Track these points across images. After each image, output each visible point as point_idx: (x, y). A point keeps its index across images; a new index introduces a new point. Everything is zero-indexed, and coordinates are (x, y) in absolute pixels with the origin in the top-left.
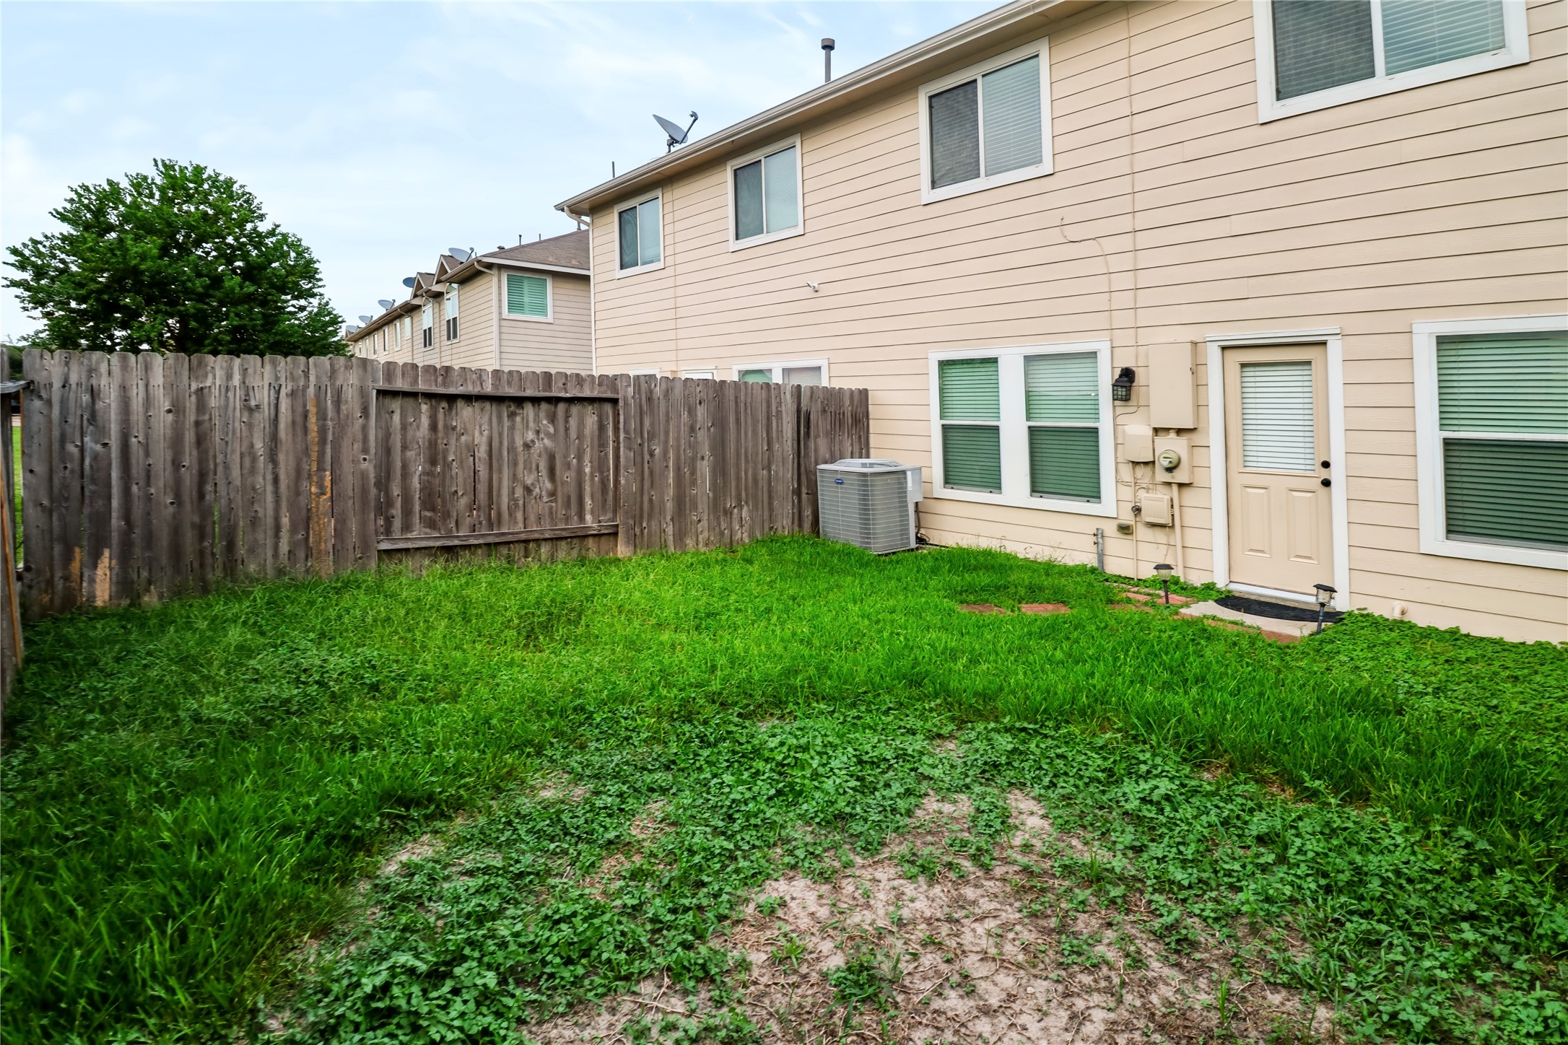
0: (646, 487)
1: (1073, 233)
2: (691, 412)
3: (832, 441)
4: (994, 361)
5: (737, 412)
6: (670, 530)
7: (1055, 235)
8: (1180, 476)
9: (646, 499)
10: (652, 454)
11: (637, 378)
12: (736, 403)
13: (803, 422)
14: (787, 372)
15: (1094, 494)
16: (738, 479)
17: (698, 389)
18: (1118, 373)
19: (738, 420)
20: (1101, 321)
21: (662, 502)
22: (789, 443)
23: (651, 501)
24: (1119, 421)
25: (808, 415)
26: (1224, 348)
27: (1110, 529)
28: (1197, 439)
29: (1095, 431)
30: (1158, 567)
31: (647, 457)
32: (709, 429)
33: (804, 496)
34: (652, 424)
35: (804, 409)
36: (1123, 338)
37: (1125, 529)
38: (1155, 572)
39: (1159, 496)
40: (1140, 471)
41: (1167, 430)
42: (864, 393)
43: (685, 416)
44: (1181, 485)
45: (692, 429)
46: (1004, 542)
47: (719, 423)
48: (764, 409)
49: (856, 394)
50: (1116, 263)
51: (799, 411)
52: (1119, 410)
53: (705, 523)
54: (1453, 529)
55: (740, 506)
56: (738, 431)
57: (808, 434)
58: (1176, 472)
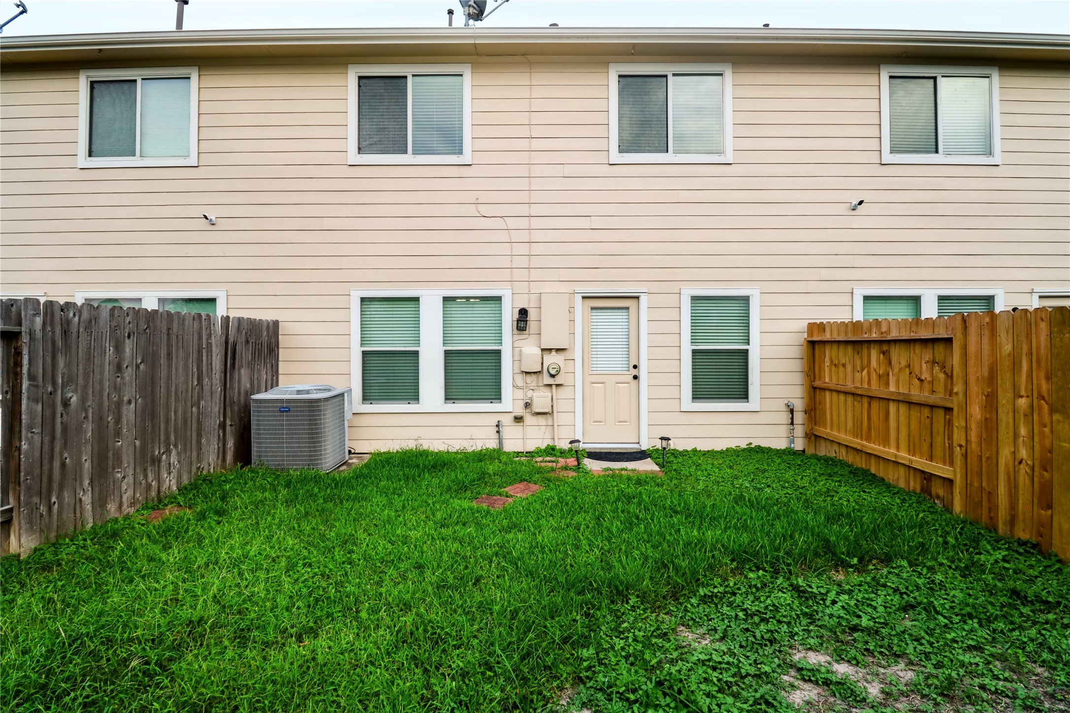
0: (57, 449)
1: (485, 210)
2: (119, 348)
3: (253, 370)
4: (416, 300)
5: (169, 346)
6: (87, 499)
7: (471, 210)
8: (558, 380)
9: (57, 464)
10: (66, 403)
11: (50, 304)
12: (168, 334)
13: (231, 354)
14: (162, 301)
15: (497, 396)
16: (167, 421)
17: (128, 319)
18: (517, 311)
19: (169, 354)
20: (505, 275)
21: (79, 465)
22: (218, 376)
23: (63, 465)
24: (516, 344)
25: (235, 345)
26: (584, 298)
27: (507, 420)
28: (568, 355)
29: (498, 353)
30: (571, 442)
31: (60, 408)
32: (138, 367)
33: (228, 428)
34: (68, 365)
35: (231, 340)
36: (522, 287)
37: (518, 419)
38: (570, 446)
39: (542, 394)
40: (530, 379)
41: (550, 350)
42: (276, 324)
43: (110, 351)
44: (557, 385)
45: (119, 368)
46: (420, 442)
47: (150, 358)
48: (196, 342)
49: (271, 324)
50: (516, 236)
51: (227, 342)
52: (516, 337)
53: (130, 479)
54: (697, 396)
55: (168, 451)
56: (170, 366)
57: (233, 365)
58: (557, 378)
